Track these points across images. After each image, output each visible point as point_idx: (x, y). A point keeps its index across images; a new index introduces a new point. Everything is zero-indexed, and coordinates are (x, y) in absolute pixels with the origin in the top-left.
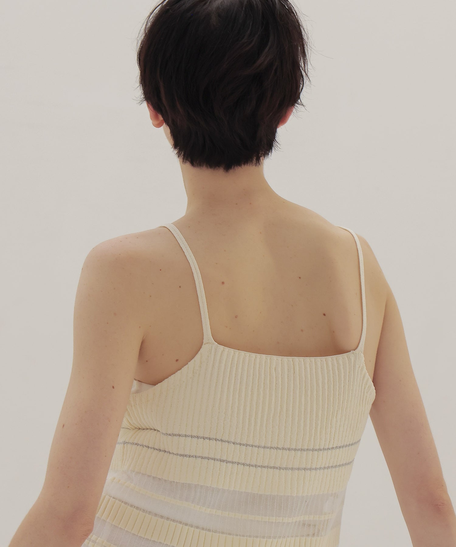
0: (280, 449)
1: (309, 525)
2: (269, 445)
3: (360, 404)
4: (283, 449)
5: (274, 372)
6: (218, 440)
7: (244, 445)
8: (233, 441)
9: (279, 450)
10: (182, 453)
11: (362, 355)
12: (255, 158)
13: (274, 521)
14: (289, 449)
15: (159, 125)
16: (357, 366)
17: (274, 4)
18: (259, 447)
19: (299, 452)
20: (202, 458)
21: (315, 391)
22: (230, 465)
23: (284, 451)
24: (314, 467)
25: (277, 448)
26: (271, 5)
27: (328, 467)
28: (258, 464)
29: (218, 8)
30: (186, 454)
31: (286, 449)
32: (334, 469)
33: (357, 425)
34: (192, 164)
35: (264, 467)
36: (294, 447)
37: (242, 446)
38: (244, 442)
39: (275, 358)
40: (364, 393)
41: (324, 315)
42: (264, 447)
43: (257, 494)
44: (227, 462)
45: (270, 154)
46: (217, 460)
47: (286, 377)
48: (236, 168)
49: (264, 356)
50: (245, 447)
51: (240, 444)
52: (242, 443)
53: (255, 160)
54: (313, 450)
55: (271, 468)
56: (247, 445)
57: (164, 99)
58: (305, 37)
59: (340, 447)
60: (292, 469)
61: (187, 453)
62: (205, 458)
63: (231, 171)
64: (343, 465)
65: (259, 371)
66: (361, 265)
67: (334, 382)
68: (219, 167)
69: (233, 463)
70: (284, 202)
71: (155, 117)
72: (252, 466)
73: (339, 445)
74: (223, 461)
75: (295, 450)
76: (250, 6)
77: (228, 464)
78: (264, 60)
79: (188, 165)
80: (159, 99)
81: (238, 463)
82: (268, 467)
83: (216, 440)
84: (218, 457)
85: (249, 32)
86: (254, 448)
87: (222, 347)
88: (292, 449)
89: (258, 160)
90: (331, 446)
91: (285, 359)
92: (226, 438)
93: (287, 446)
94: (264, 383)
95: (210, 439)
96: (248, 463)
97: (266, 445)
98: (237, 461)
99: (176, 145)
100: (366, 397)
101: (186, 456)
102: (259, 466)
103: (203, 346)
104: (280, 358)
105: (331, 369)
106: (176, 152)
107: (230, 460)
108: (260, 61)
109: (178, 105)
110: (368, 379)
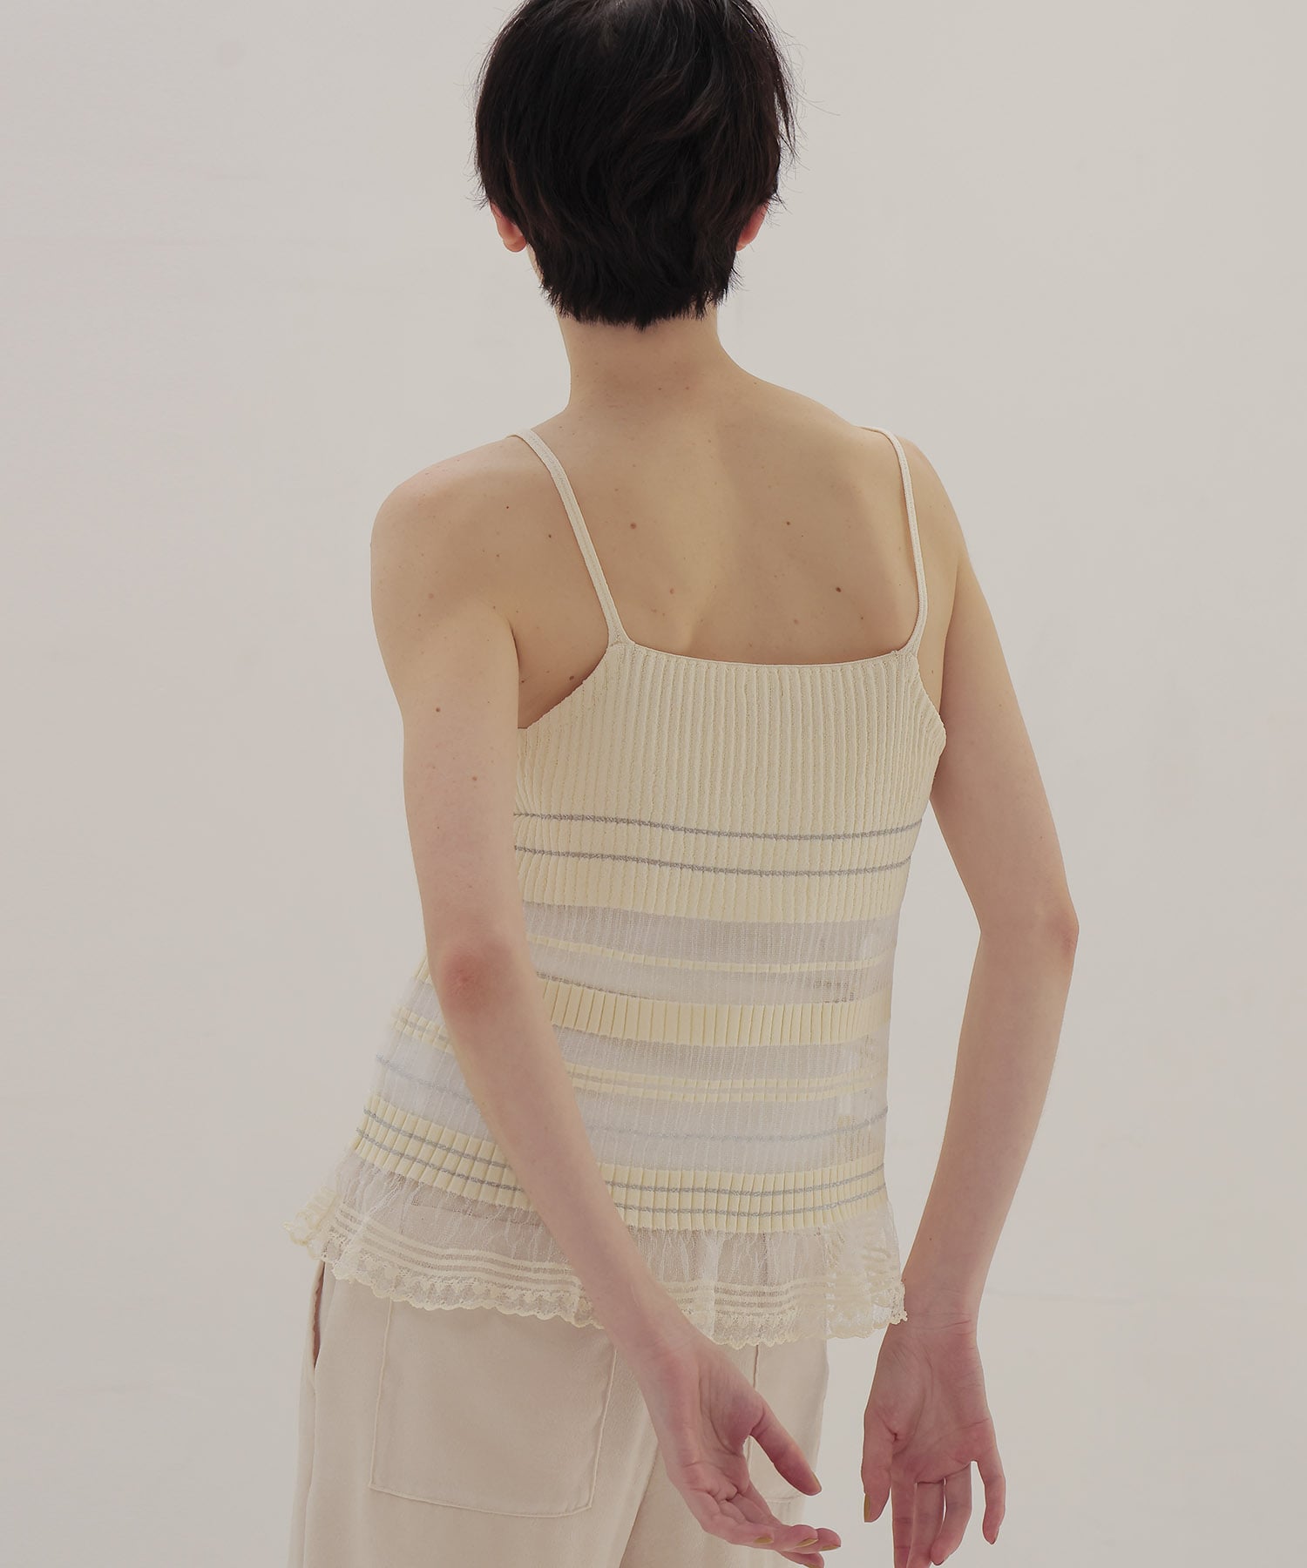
0: (760, 837)
1: (828, 984)
2: (739, 830)
3: (913, 752)
4: (765, 836)
5: (744, 695)
6: (643, 823)
7: (692, 831)
8: (672, 824)
9: (758, 840)
10: (577, 850)
11: (915, 659)
12: (695, 303)
13: (754, 971)
14: (776, 837)
15: (516, 247)
16: (904, 680)
17: (720, 7)
18: (719, 834)
19: (796, 842)
20: (614, 858)
21: (822, 728)
22: (667, 870)
23: (768, 840)
24: (827, 868)
25: (754, 835)
26: (715, 10)
27: (858, 871)
28: (720, 866)
29: (613, 16)
30: (584, 852)
31: (769, 837)
32: (869, 875)
33: (910, 791)
34: (578, 317)
35: (731, 871)
36: (785, 832)
37: (688, 833)
38: (693, 826)
39: (744, 667)
40: (921, 731)
41: (839, 590)
42: (730, 834)
43: (720, 922)
44: (662, 864)
45: (724, 295)
46: (643, 861)
47: (767, 703)
48: (657, 321)
49: (724, 665)
50: (693, 835)
51: (685, 830)
52: (688, 827)
53: (693, 307)
54: (823, 837)
55: (744, 872)
56: (698, 831)
57: (516, 192)
58: (786, 75)
59: (879, 833)
60: (784, 873)
61: (586, 850)
62: (620, 858)
63: (649, 329)
64: (887, 868)
65: (715, 692)
66: (907, 496)
67: (857, 710)
68: (626, 321)
69: (672, 865)
70: (755, 382)
71: (507, 231)
72: (709, 870)
73: (876, 829)
74: (655, 862)
75: (789, 838)
76: (673, 8)
77: (664, 868)
78: (701, 110)
79: (570, 319)
80: (509, 191)
81: (682, 866)
82: (738, 871)
83: (641, 823)
84: (645, 856)
85: (671, 58)
86: (711, 836)
87: (644, 650)
88: (782, 836)
89: (700, 308)
90: (860, 831)
91: (765, 668)
92: (658, 819)
93: (772, 830)
94: (726, 716)
95: (628, 822)
96: (701, 865)
97: (733, 831)
98: (680, 861)
99: (546, 283)
100: (927, 740)
101: (584, 855)
102: (721, 870)
103: (609, 649)
104: (754, 668)
105: (851, 684)
106: (547, 294)
107: (667, 859)
108: (692, 115)
109: (542, 201)
110: (928, 706)
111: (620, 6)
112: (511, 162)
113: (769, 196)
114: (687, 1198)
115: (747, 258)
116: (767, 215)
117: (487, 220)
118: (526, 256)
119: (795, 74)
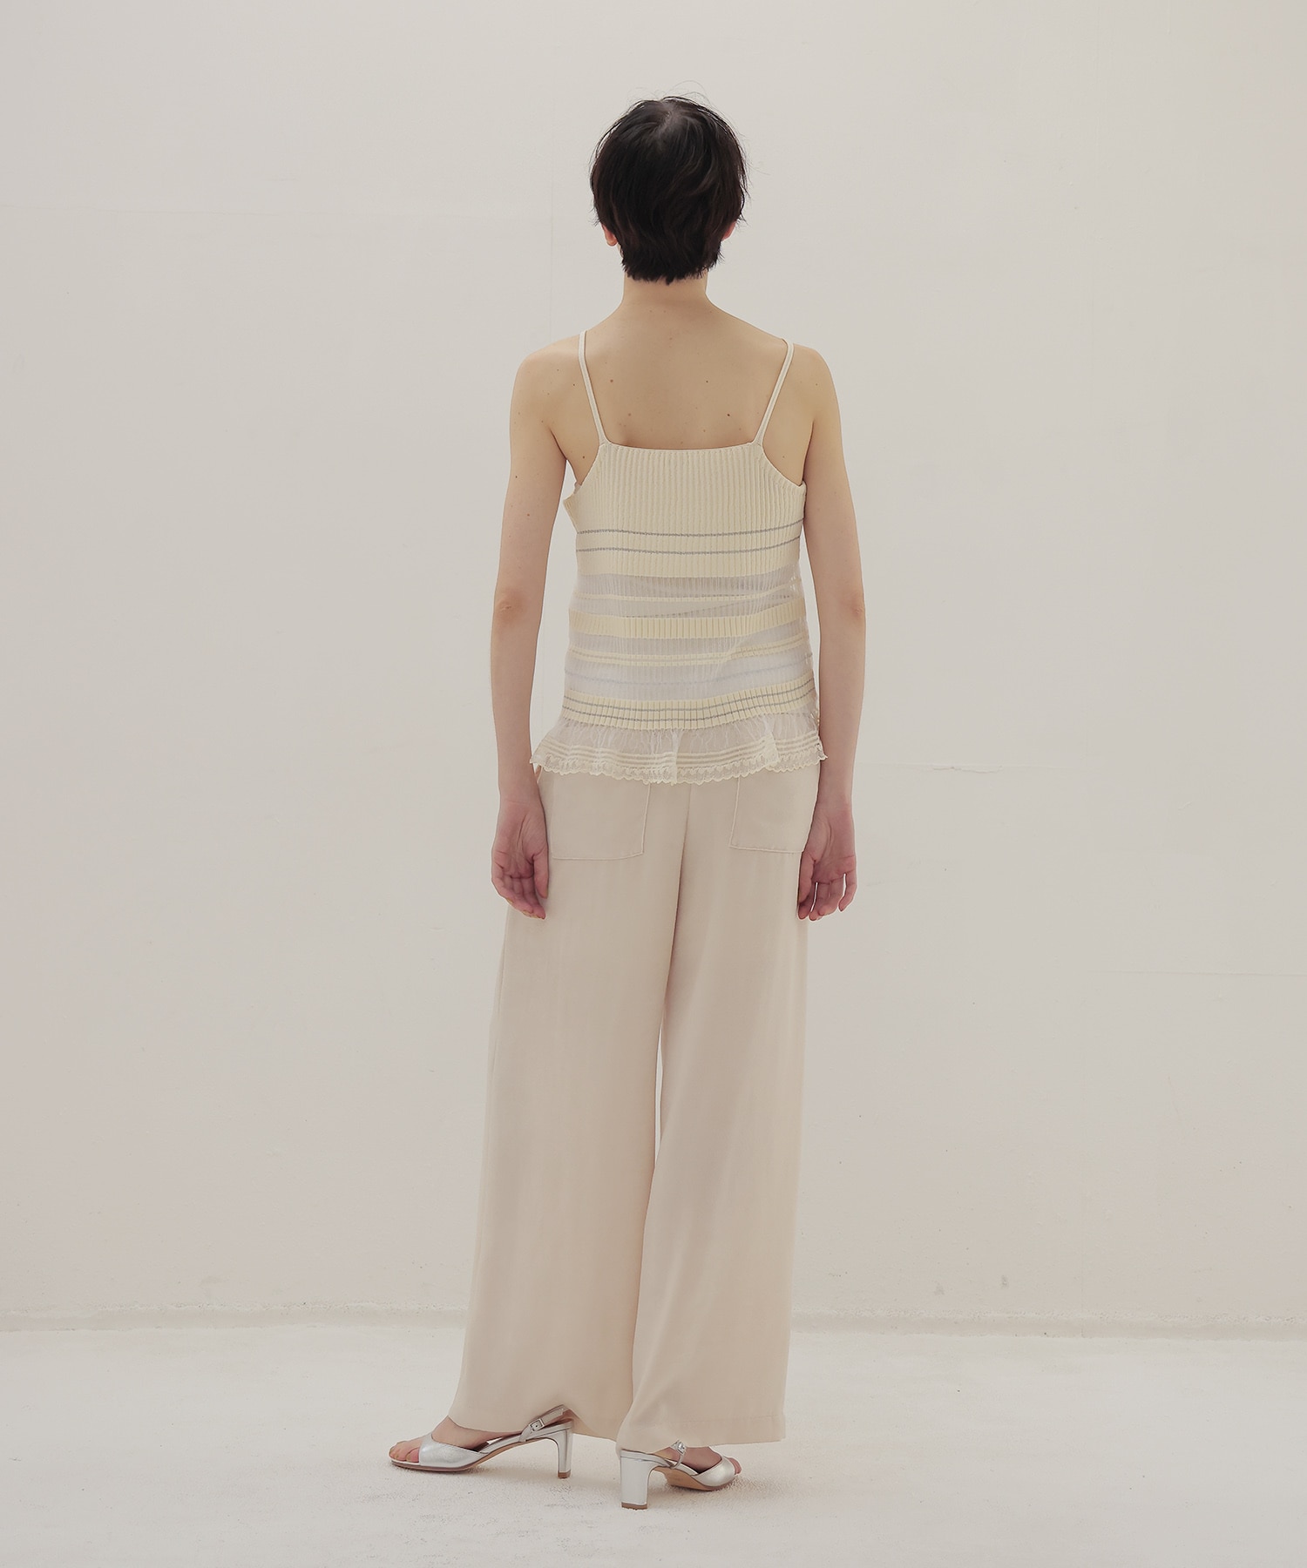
11: (760, 447)
12: (698, 270)
15: (613, 245)
34: (634, 278)
41: (729, 415)
45: (714, 265)
53: (697, 272)
57: (617, 221)
78: (707, 181)
80: (613, 220)
85: (693, 156)
87: (615, 446)
103: (600, 445)
108: (704, 182)
109: (631, 227)
110: (772, 469)
111: (666, 130)
112: (614, 207)
113: (737, 217)
114: (706, 712)
115: (726, 245)
116: (736, 225)
117: (600, 231)
118: (617, 248)
119: (748, 157)
